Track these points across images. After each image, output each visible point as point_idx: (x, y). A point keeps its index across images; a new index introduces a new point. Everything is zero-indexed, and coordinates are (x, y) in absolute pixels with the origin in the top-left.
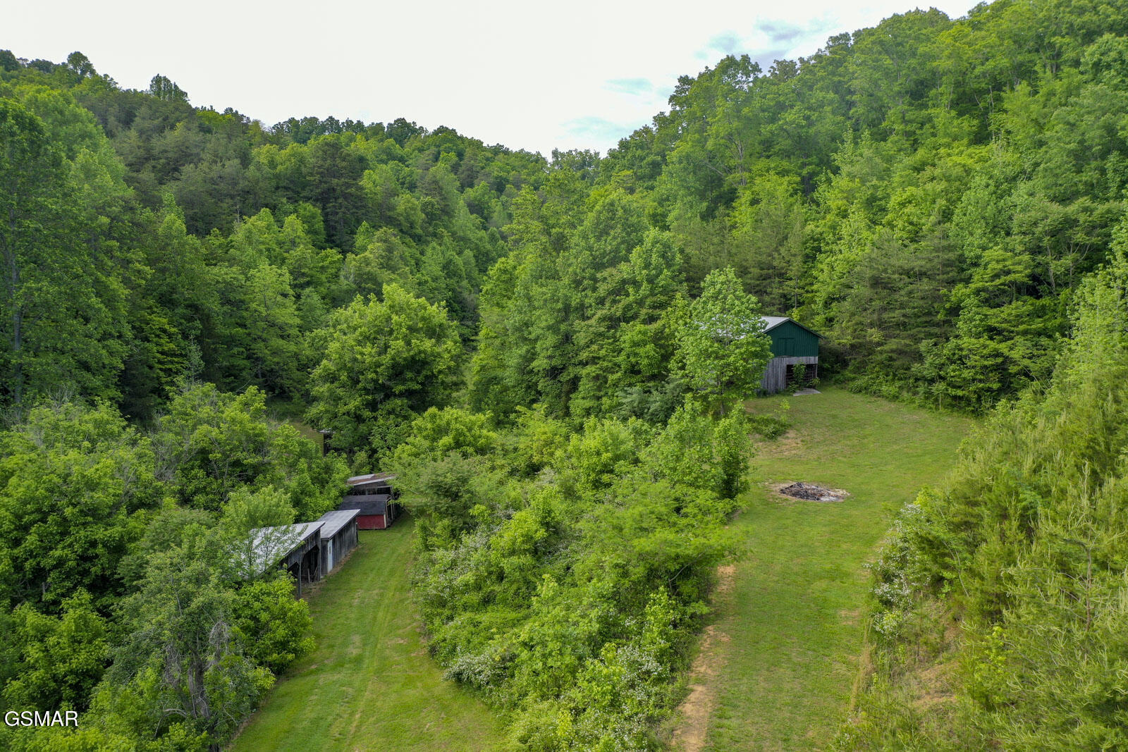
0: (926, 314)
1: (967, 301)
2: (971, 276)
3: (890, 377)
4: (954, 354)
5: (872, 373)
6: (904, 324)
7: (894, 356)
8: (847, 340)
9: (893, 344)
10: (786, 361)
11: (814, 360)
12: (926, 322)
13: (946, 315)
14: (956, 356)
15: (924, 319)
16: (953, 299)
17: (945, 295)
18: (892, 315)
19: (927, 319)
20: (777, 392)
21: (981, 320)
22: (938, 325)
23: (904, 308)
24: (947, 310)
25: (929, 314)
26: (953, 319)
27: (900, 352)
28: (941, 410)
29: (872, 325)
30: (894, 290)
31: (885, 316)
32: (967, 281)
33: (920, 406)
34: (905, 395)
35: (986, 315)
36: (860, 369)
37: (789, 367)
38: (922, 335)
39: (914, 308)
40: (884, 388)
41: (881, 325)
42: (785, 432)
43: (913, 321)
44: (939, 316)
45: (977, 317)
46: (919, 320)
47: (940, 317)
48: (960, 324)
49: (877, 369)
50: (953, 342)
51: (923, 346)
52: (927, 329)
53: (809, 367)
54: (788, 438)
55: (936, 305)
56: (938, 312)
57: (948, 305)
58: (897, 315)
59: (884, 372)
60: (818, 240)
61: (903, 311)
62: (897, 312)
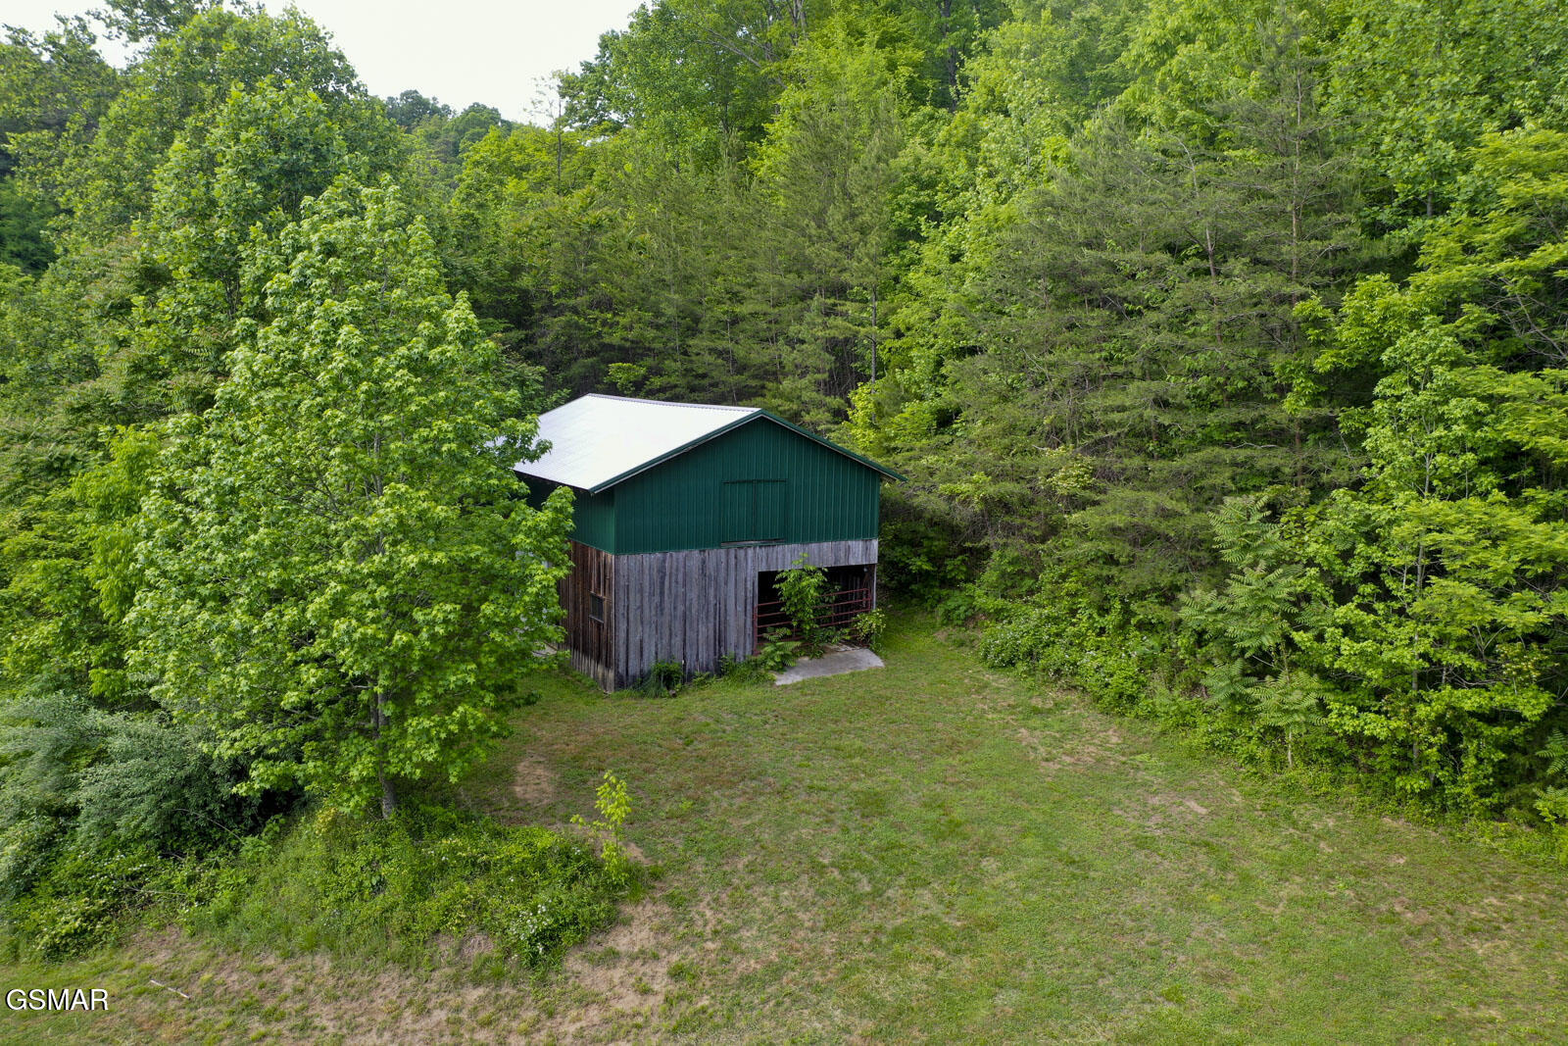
0: (1236, 397)
1: (1408, 342)
2: (1413, 251)
3: (1111, 620)
4: (1346, 556)
5: (1053, 600)
6: (1162, 433)
7: (1122, 550)
8: (976, 487)
9: (1118, 507)
10: (755, 559)
11: (862, 552)
12: (1238, 425)
13: (1315, 401)
14: (1357, 567)
15: (1231, 414)
16: (1345, 333)
17: (1317, 322)
18: (1116, 399)
19: (1246, 414)
20: (720, 669)
21: (1476, 421)
22: (1278, 437)
23: (1159, 375)
24: (1319, 379)
25: (1249, 395)
26: (1348, 418)
27: (1143, 537)
28: (1296, 772)
29: (1056, 436)
30: (1127, 311)
31: (1096, 402)
32: (1403, 266)
33: (1213, 746)
34: (1162, 697)
35: (1494, 400)
36: (1019, 581)
37: (767, 581)
38: (1222, 477)
39: (1195, 374)
40: (1089, 660)
41: (1085, 434)
42: (613, 921)
43: (1190, 421)
44: (1288, 404)
45: (1456, 408)
46: (1212, 419)
47: (1293, 407)
48: (1380, 437)
49: (1070, 585)
50: (1344, 510)
51: (1226, 522)
52: (1241, 454)
53: (843, 577)
54: (612, 957)
55: (1277, 361)
56: (1283, 390)
57: (1324, 362)
58: (1132, 400)
59: (1094, 596)
60: (931, 185)
61: (1155, 385)
62: (1133, 387)
